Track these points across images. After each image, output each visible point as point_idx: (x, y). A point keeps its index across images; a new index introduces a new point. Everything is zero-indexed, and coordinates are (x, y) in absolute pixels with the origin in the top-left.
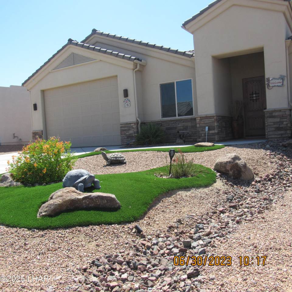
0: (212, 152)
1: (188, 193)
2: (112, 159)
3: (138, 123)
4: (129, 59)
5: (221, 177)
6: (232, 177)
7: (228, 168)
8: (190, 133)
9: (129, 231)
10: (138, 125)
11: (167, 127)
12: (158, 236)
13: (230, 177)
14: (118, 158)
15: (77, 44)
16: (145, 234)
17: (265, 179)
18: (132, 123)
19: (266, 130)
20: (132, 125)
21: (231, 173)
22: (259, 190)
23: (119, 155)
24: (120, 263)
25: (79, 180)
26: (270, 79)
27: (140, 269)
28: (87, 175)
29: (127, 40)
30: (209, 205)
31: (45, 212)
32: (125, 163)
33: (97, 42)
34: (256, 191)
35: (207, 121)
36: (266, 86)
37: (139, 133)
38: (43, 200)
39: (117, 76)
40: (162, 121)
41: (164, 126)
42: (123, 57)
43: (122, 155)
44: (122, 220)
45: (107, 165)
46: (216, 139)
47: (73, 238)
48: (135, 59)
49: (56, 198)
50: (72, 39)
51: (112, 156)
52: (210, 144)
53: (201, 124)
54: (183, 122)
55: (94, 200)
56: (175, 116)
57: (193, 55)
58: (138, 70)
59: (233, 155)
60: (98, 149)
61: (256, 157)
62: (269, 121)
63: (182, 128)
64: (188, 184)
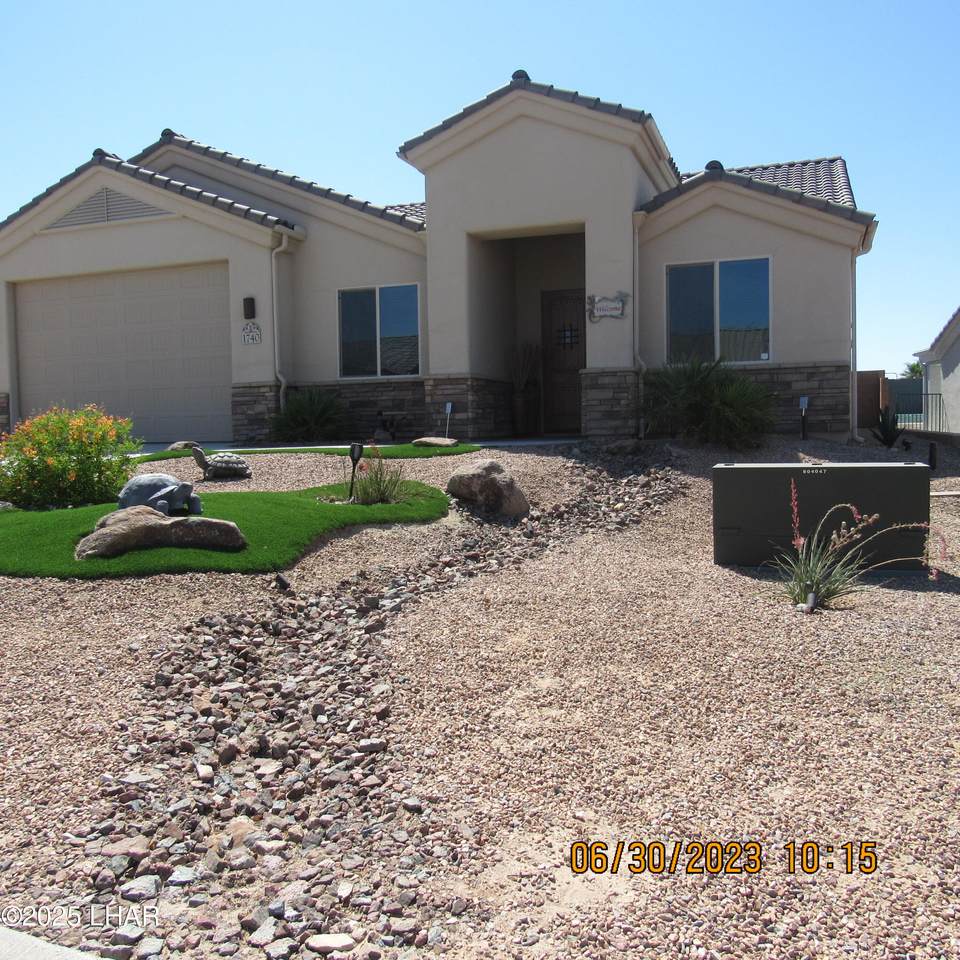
0: (449, 459)
1: (387, 533)
2: (219, 464)
3: (278, 387)
4: (263, 220)
5: (460, 506)
6: (483, 508)
7: (476, 488)
8: (409, 417)
9: (265, 585)
10: (278, 391)
11: (355, 399)
12: (319, 594)
13: (479, 507)
14: (233, 463)
15: (118, 166)
16: (295, 590)
17: (550, 514)
18: (264, 386)
19: (583, 417)
20: (262, 390)
21: (481, 498)
22: (531, 532)
23: (235, 457)
24: (251, 625)
25: (159, 494)
26: (597, 300)
27: (285, 633)
28: (173, 484)
29: (257, 169)
30: (426, 554)
31: (93, 548)
32: (249, 476)
33: (174, 166)
34: (525, 535)
35: (449, 389)
36: (587, 314)
37: (282, 412)
38: (82, 530)
39: (226, 262)
40: (340, 385)
41: (345, 397)
42: (246, 214)
43: (242, 458)
44: (250, 566)
45: (205, 479)
46: (470, 434)
47: (156, 591)
48: (277, 222)
49: (115, 523)
50: (106, 150)
51: (219, 458)
52: (448, 441)
53: (435, 397)
54: (393, 390)
55: (194, 529)
56: (374, 373)
57: (423, 224)
58: (284, 252)
59: (487, 461)
60: (179, 445)
61: (542, 471)
62: (590, 397)
63: (390, 404)
64: (387, 516)
